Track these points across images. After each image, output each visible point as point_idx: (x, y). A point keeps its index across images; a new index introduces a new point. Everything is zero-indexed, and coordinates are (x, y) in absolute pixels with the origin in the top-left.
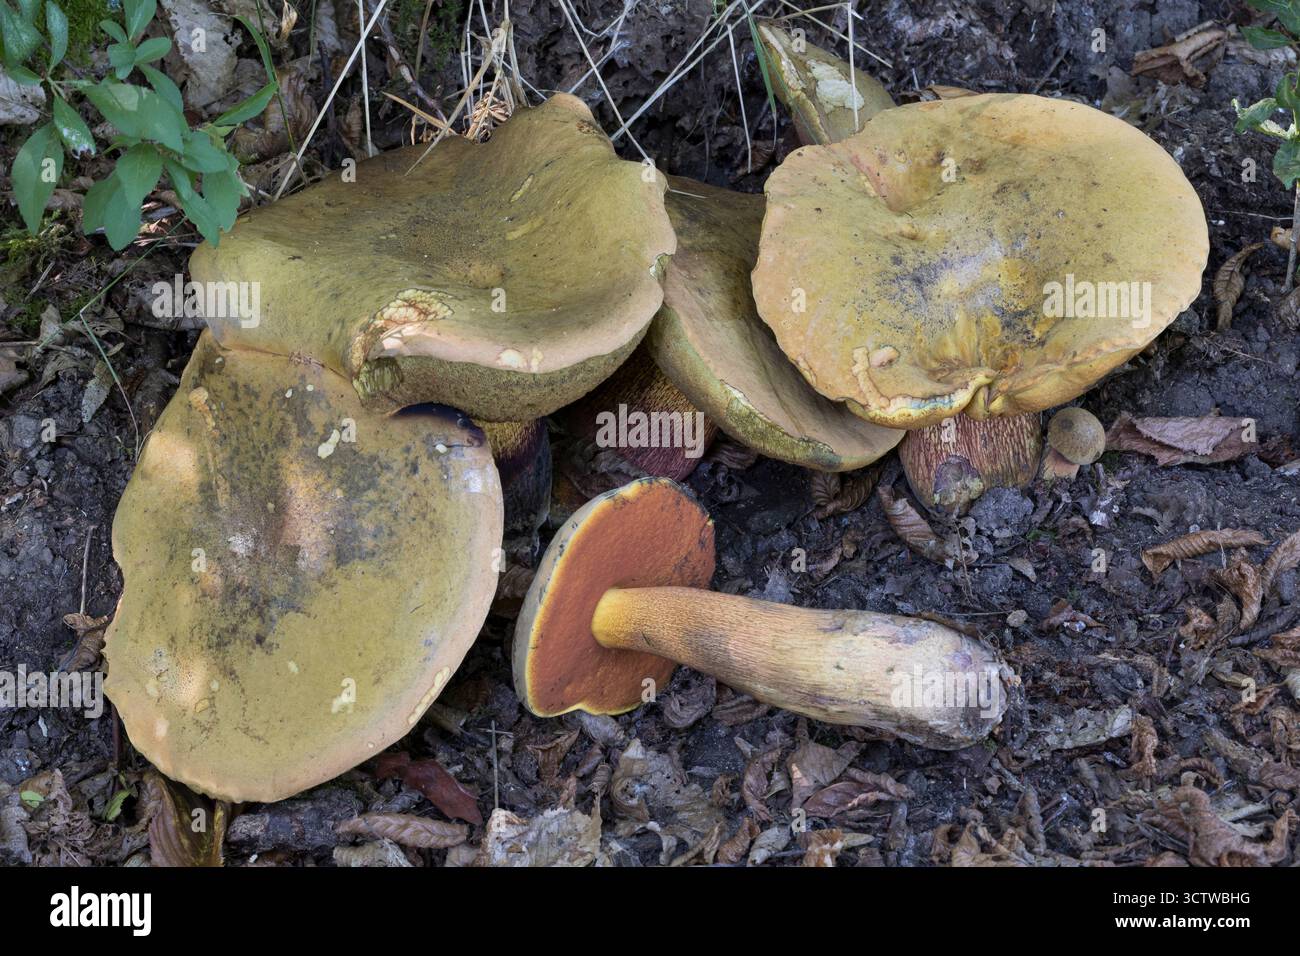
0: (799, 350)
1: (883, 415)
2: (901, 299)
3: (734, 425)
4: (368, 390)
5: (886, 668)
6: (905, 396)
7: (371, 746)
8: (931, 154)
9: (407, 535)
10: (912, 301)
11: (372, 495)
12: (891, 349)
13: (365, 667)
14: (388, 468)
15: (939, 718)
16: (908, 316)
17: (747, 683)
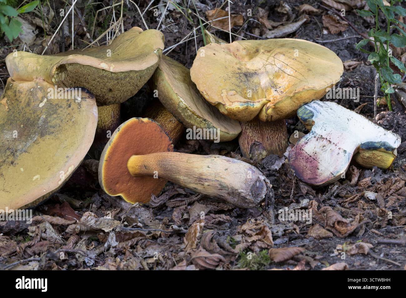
0: (204, 89)
1: (230, 107)
2: (239, 78)
3: (181, 112)
4: (57, 80)
5: (225, 168)
6: (238, 102)
7: (45, 191)
8: (254, 50)
9: (65, 126)
10: (243, 80)
11: (55, 116)
12: (235, 92)
13: (46, 166)
14: (61, 107)
15: (242, 189)
16: (241, 83)
17: (177, 177)
